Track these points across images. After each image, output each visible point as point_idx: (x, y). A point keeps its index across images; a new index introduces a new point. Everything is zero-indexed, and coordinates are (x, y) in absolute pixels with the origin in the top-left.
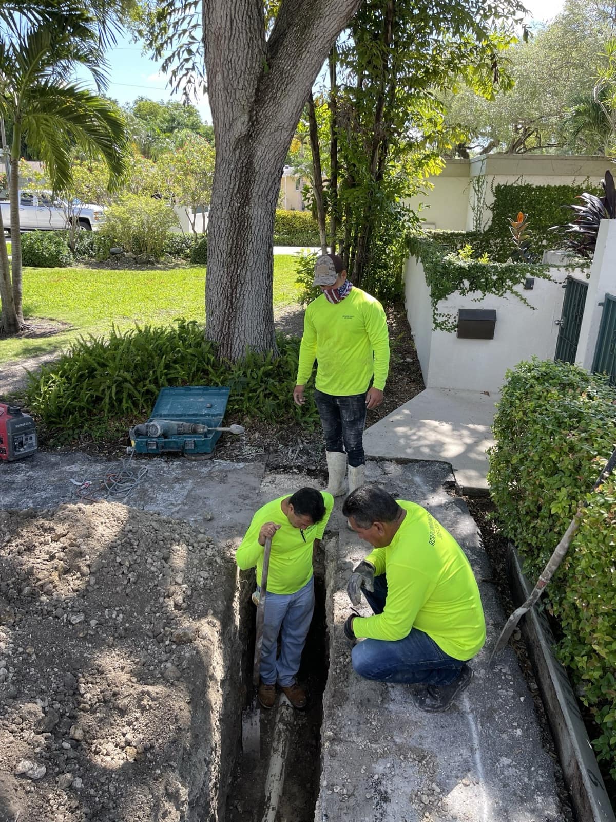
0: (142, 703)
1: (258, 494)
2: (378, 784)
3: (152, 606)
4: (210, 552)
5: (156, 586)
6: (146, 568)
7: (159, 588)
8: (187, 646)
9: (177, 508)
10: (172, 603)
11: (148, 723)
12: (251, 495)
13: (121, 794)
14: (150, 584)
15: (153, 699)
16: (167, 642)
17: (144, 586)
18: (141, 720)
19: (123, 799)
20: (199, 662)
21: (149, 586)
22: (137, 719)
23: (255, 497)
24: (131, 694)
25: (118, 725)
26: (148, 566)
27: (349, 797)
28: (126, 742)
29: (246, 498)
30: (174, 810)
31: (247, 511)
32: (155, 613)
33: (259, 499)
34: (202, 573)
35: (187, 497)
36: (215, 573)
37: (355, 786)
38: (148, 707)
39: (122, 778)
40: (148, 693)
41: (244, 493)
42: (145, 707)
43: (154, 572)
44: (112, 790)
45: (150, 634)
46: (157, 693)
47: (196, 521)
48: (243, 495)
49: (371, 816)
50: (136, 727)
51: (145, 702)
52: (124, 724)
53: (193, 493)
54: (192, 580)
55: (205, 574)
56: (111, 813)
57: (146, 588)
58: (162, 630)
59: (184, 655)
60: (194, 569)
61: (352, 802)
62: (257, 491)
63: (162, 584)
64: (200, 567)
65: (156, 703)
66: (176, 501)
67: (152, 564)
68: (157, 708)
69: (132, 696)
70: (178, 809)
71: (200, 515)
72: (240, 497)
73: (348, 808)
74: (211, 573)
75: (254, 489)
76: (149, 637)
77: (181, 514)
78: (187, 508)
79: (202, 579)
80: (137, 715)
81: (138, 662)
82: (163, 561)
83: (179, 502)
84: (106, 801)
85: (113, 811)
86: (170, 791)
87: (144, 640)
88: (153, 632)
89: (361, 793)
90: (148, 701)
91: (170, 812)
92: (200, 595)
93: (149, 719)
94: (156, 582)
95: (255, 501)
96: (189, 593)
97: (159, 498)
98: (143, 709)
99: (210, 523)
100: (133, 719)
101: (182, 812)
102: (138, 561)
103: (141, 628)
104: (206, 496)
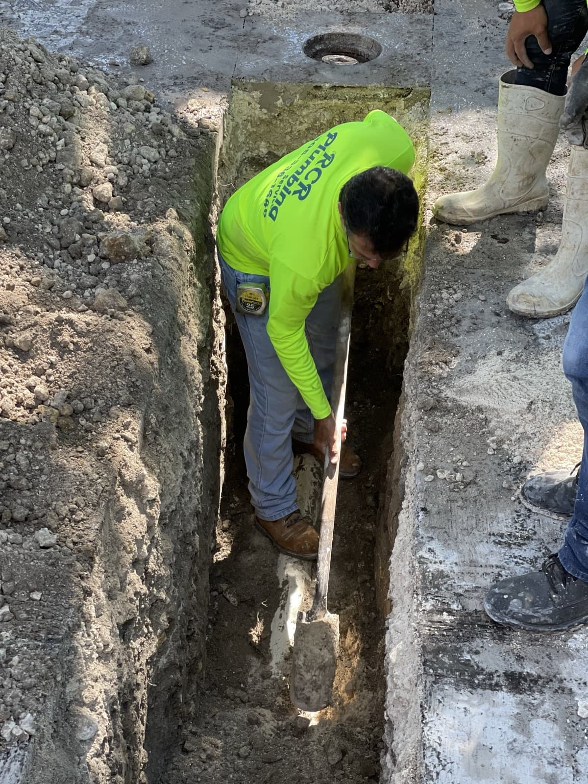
0: (59, 339)
1: (246, 19)
2: (520, 470)
3: (48, 196)
4: (154, 117)
5: (52, 162)
6: (29, 124)
7: (59, 166)
8: (132, 265)
9: (70, 40)
10: (89, 197)
11: (74, 373)
12: (228, 20)
13: (41, 470)
14: (42, 155)
15: (80, 334)
16: (91, 258)
17: (29, 158)
18: (61, 366)
19: (44, 478)
20: (160, 291)
21: (40, 159)
22: (52, 365)
23: (240, 24)
24: (36, 324)
25: (16, 372)
26: (34, 122)
27: (467, 485)
28: (36, 399)
29: (219, 25)
30: (135, 511)
31: (225, 51)
32: (59, 209)
33: (248, 28)
34: (144, 150)
35: (87, 19)
36: (172, 152)
37: (477, 472)
38: (72, 347)
39: (39, 444)
40: (71, 323)
41: (215, 16)
42: (66, 346)
43: (45, 135)
44: (23, 463)
45: (54, 242)
46: (88, 324)
47: (114, 65)
48: (212, 20)
49: (509, 511)
50: (52, 378)
51: (66, 337)
52: (28, 372)
53: (100, 13)
54: (126, 160)
55: (153, 153)
56: (24, 497)
57: (34, 160)
58: (78, 237)
59: (128, 278)
60: (127, 142)
61: (472, 491)
62: (243, 13)
63: (63, 160)
64: (138, 138)
65: (86, 340)
66: (65, 27)
67: (40, 119)
68: (90, 349)
69: (37, 327)
70: (143, 511)
71: (122, 55)
72: (204, 22)
73: (464, 500)
74: (163, 152)
75: (237, 9)
76: (53, 248)
77: (80, 52)
78: (90, 41)
79: (146, 161)
80: (53, 358)
81: (38, 282)
82: (62, 119)
83: (71, 29)
84: (13, 478)
85: (28, 493)
86: (127, 478)
87: (43, 251)
88: (59, 239)
89: (489, 481)
90: (72, 336)
91: (130, 514)
92: (146, 186)
93: (76, 367)
94: (53, 154)
95: (241, 31)
96: (122, 181)
97: (27, 21)
98: (63, 349)
99: (147, 69)
100: (45, 366)
101: (150, 517)
102: (11, 109)
103: (33, 231)
104: (128, 19)
